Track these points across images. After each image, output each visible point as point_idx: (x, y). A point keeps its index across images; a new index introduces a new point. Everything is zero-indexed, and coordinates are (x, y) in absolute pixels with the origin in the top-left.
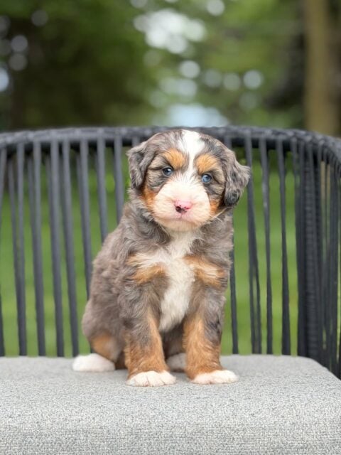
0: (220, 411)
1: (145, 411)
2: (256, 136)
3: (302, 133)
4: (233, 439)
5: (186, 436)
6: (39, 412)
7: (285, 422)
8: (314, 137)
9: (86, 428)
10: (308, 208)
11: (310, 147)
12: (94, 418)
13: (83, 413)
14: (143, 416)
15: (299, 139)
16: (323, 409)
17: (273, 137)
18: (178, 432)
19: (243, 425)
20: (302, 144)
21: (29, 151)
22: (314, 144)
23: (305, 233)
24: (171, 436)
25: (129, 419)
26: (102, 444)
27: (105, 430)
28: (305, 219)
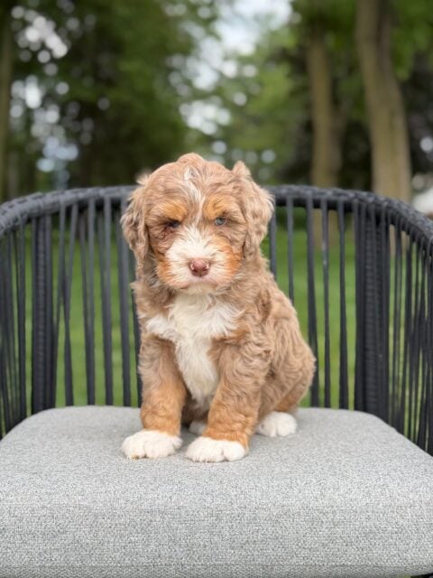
0: (307, 491)
1: (226, 489)
2: (317, 197)
3: (364, 194)
4: (322, 522)
5: (271, 519)
6: (111, 489)
7: (378, 504)
8: (376, 199)
9: (162, 508)
10: (368, 267)
11: (372, 208)
12: (170, 497)
13: (159, 491)
14: (224, 495)
15: (361, 200)
16: (418, 489)
17: (334, 198)
18: (262, 514)
19: (332, 507)
20: (364, 205)
21: (100, 207)
22: (377, 204)
23: (365, 290)
24: (255, 519)
25: (209, 499)
26: (180, 526)
27: (183, 511)
28: (365, 277)
